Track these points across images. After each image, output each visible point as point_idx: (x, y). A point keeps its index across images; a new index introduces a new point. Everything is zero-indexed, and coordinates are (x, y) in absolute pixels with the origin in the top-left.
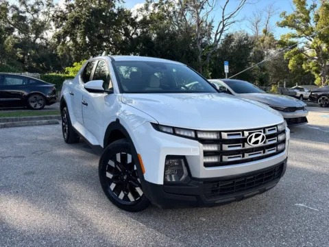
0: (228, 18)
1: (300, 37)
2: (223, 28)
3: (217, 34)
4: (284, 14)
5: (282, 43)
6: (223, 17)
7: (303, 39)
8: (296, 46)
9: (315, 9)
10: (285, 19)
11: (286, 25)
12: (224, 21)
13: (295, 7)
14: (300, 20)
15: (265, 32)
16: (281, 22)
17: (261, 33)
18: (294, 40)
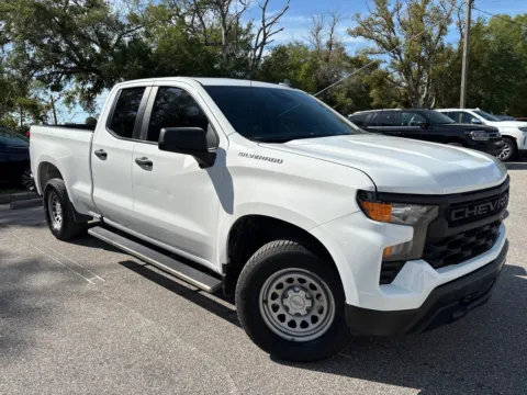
0: (272, 23)
1: (380, 53)
3: (257, 47)
4: (358, 16)
6: (263, 21)
8: (377, 67)
9: (401, 10)
10: (359, 25)
11: (360, 35)
12: (265, 27)
14: (379, 27)
15: (330, 44)
16: (353, 29)
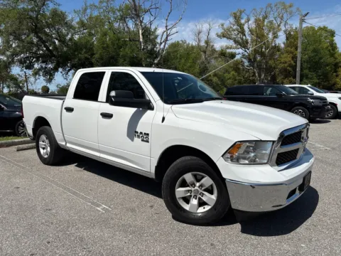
0: (172, 28)
1: (236, 48)
2: (167, 38)
3: (161, 43)
4: (222, 25)
5: (223, 54)
6: (166, 27)
7: (240, 51)
8: (235, 57)
9: (250, 22)
10: (223, 31)
11: (224, 37)
12: (167, 30)
13: (232, 20)
14: (236, 33)
15: (207, 42)
16: (219, 33)
17: (203, 44)
18: (233, 51)
